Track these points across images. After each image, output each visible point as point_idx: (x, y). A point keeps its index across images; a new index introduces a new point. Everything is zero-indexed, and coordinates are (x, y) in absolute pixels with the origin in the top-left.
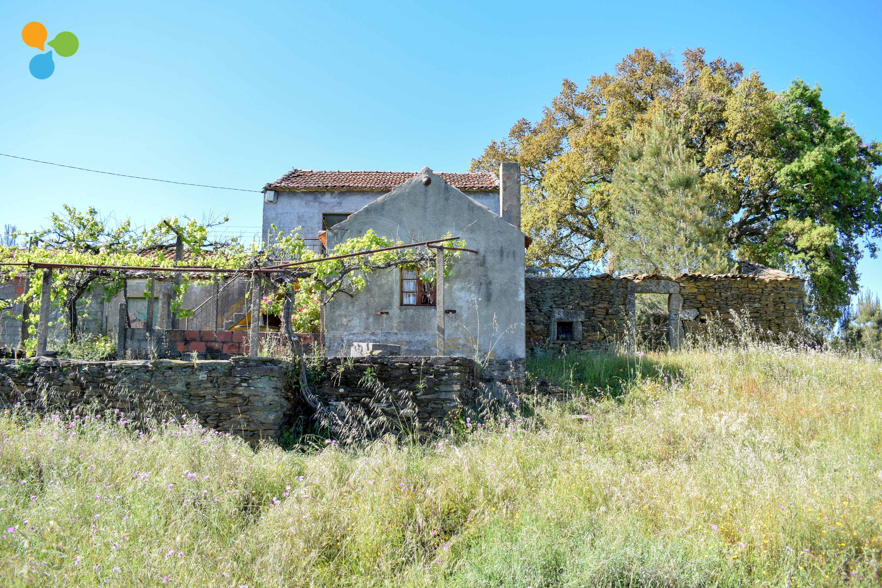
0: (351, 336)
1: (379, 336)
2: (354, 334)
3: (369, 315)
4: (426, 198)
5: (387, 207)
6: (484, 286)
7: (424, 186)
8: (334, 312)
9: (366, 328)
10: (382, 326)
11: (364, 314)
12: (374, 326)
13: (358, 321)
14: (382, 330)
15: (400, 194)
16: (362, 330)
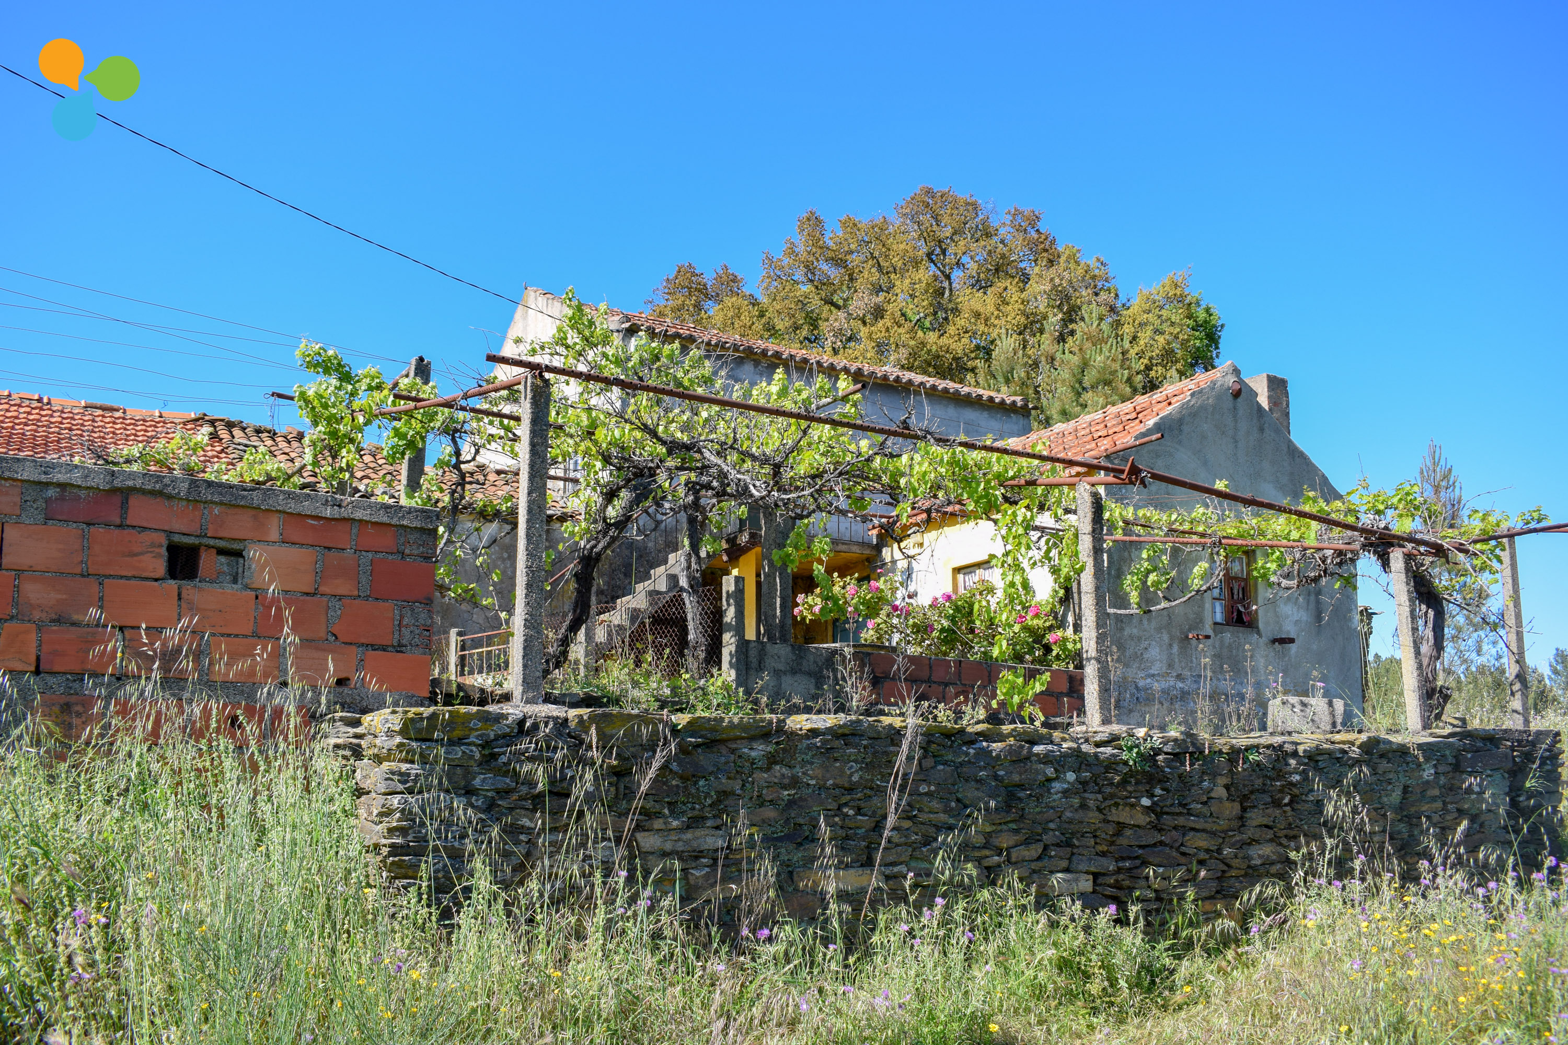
0: (1149, 680)
1: (1188, 682)
2: (1153, 675)
3: (1172, 638)
4: (1236, 421)
5: (1186, 428)
6: (1312, 598)
7: (1230, 398)
8: (1122, 629)
9: (1170, 666)
10: (1192, 662)
11: (1166, 637)
12: (1180, 662)
13: (1158, 650)
14: (1190, 669)
15: (1201, 407)
16: (1164, 669)
